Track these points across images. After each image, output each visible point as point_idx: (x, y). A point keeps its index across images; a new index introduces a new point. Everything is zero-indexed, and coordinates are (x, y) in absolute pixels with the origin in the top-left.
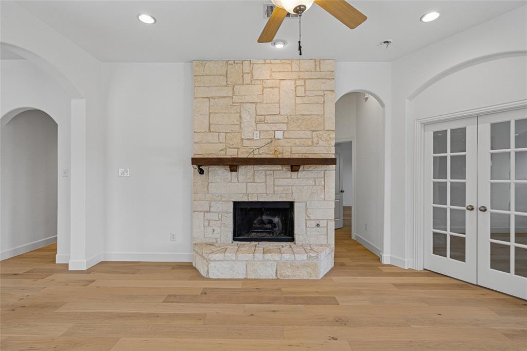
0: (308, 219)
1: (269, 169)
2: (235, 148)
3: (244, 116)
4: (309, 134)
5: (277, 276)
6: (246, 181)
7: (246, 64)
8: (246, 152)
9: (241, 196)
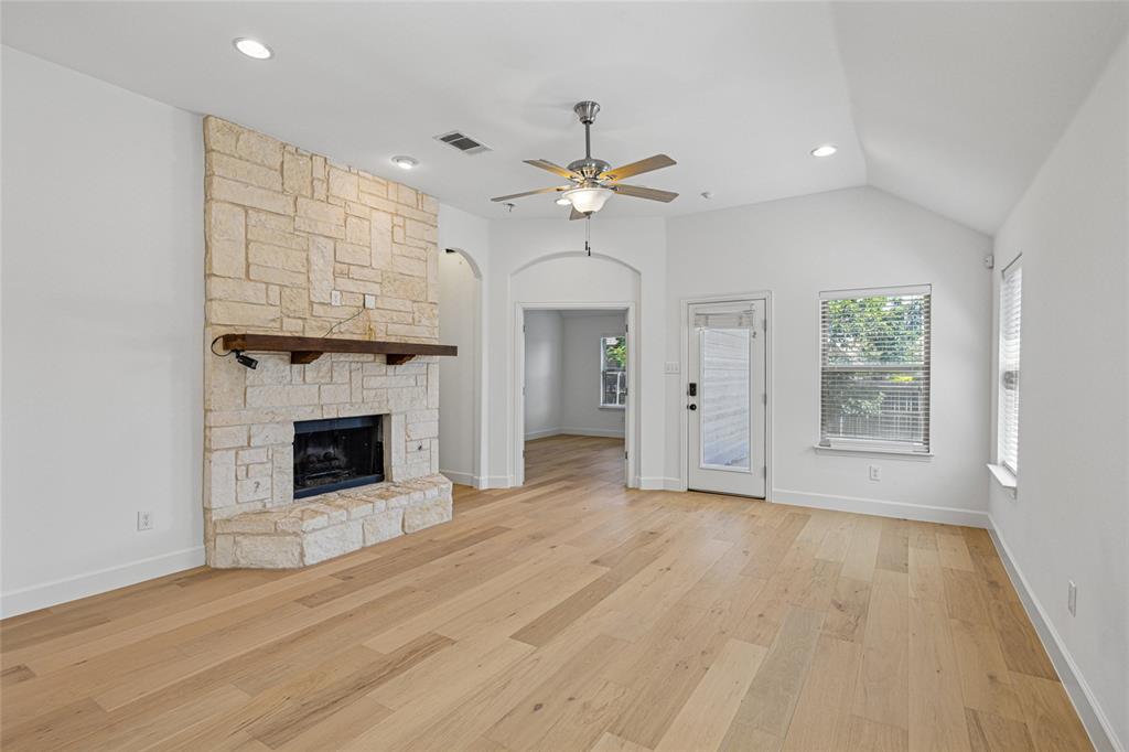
0: (408, 439)
1: (356, 359)
2: (300, 318)
3: (314, 258)
4: (408, 303)
5: (403, 530)
6: (317, 380)
7: (319, 162)
8: (318, 328)
9: (309, 409)
